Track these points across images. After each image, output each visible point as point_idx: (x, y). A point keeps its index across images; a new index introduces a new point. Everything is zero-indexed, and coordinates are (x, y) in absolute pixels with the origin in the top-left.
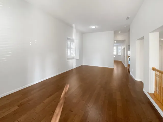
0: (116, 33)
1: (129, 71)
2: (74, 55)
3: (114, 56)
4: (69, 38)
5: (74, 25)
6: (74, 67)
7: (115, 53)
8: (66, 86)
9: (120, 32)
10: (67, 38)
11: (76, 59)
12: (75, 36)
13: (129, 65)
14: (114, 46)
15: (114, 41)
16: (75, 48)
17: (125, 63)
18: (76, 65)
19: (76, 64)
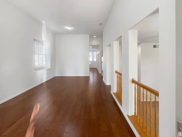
0: (91, 37)
1: (102, 77)
2: (44, 64)
3: (90, 63)
4: (36, 39)
5: (44, 22)
6: (45, 80)
7: (91, 60)
8: (35, 107)
9: (95, 36)
10: (34, 39)
11: (46, 69)
12: (45, 37)
13: (102, 72)
14: (90, 51)
15: (90, 46)
16: (46, 54)
17: (99, 70)
18: (47, 78)
19: (47, 75)
